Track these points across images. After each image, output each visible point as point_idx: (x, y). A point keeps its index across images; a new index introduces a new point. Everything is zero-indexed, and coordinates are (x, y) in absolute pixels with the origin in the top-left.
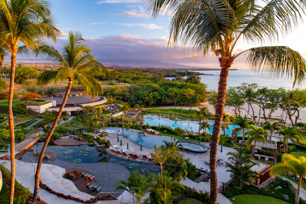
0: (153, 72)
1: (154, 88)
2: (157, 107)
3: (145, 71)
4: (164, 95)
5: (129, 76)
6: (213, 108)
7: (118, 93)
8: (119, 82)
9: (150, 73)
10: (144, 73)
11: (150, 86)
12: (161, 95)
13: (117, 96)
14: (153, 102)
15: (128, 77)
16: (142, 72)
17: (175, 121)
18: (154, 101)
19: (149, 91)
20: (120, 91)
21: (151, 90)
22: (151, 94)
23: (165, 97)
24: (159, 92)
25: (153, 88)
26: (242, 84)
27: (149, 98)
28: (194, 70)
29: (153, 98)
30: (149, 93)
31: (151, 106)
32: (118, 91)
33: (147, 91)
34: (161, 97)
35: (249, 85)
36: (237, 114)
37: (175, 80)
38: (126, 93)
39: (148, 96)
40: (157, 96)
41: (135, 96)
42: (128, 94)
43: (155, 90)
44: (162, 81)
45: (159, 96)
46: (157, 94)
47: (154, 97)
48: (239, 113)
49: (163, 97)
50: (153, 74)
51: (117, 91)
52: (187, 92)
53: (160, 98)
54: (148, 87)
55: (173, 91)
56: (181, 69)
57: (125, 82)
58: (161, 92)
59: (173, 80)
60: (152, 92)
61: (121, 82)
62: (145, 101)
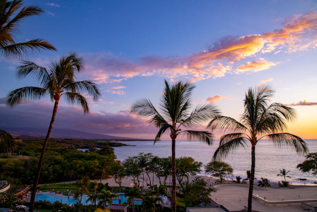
0: (69, 143)
1: (57, 161)
2: (58, 183)
3: (60, 141)
4: (66, 168)
5: (33, 147)
6: (114, 180)
7: (9, 168)
8: (18, 155)
9: (65, 144)
10: (59, 144)
11: (53, 158)
12: (63, 168)
13: (7, 171)
14: (52, 176)
15: (32, 149)
16: (56, 142)
17: (67, 196)
18: (54, 175)
19: (49, 164)
20: (12, 165)
21: (53, 162)
22: (51, 167)
23: (67, 170)
24: (62, 165)
25: (55, 160)
26: (139, 154)
27: (48, 172)
28: (118, 140)
29: (52, 172)
30: (49, 166)
31: (50, 182)
32: (9, 165)
33: (47, 164)
34: (63, 171)
35: (145, 155)
36: (136, 184)
37: (89, 151)
38: (19, 167)
39: (47, 170)
40: (58, 169)
41: (31, 170)
42: (22, 168)
43: (57, 162)
44: (71, 153)
45: (60, 169)
46: (59, 167)
47: (55, 171)
48: (138, 183)
49: (66, 171)
50: (69, 145)
51: (7, 165)
52: (93, 163)
53: (61, 171)
54: (50, 159)
55: (78, 163)
56: (104, 139)
57: (25, 154)
58: (64, 165)
59: (86, 151)
60: (52, 166)
61: (21, 155)
62: (43, 176)
